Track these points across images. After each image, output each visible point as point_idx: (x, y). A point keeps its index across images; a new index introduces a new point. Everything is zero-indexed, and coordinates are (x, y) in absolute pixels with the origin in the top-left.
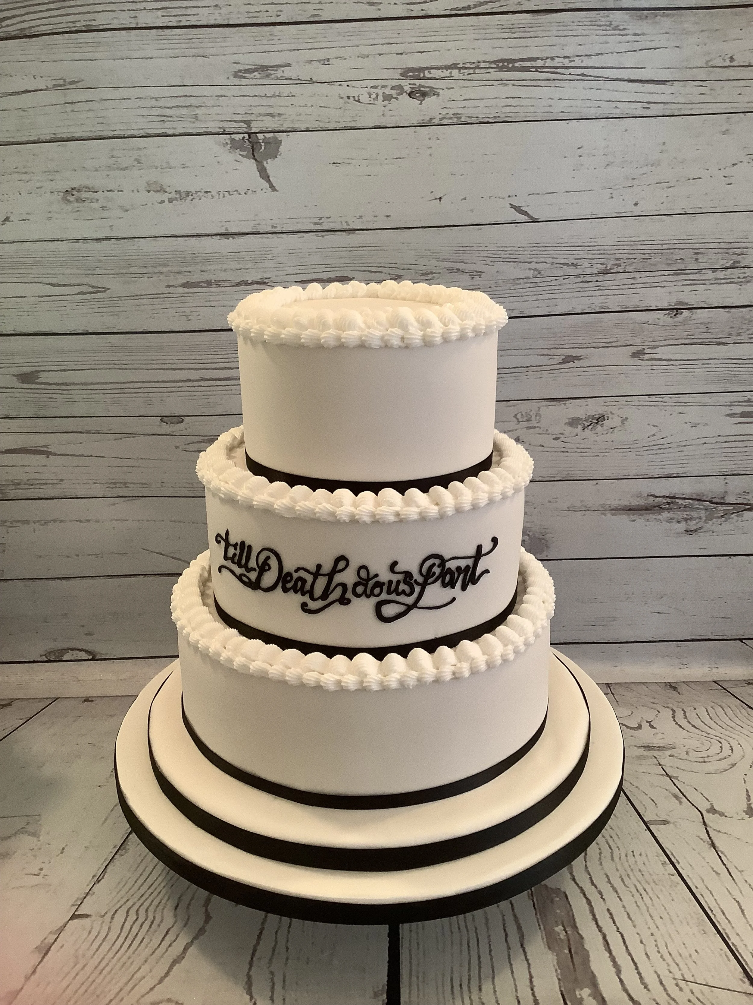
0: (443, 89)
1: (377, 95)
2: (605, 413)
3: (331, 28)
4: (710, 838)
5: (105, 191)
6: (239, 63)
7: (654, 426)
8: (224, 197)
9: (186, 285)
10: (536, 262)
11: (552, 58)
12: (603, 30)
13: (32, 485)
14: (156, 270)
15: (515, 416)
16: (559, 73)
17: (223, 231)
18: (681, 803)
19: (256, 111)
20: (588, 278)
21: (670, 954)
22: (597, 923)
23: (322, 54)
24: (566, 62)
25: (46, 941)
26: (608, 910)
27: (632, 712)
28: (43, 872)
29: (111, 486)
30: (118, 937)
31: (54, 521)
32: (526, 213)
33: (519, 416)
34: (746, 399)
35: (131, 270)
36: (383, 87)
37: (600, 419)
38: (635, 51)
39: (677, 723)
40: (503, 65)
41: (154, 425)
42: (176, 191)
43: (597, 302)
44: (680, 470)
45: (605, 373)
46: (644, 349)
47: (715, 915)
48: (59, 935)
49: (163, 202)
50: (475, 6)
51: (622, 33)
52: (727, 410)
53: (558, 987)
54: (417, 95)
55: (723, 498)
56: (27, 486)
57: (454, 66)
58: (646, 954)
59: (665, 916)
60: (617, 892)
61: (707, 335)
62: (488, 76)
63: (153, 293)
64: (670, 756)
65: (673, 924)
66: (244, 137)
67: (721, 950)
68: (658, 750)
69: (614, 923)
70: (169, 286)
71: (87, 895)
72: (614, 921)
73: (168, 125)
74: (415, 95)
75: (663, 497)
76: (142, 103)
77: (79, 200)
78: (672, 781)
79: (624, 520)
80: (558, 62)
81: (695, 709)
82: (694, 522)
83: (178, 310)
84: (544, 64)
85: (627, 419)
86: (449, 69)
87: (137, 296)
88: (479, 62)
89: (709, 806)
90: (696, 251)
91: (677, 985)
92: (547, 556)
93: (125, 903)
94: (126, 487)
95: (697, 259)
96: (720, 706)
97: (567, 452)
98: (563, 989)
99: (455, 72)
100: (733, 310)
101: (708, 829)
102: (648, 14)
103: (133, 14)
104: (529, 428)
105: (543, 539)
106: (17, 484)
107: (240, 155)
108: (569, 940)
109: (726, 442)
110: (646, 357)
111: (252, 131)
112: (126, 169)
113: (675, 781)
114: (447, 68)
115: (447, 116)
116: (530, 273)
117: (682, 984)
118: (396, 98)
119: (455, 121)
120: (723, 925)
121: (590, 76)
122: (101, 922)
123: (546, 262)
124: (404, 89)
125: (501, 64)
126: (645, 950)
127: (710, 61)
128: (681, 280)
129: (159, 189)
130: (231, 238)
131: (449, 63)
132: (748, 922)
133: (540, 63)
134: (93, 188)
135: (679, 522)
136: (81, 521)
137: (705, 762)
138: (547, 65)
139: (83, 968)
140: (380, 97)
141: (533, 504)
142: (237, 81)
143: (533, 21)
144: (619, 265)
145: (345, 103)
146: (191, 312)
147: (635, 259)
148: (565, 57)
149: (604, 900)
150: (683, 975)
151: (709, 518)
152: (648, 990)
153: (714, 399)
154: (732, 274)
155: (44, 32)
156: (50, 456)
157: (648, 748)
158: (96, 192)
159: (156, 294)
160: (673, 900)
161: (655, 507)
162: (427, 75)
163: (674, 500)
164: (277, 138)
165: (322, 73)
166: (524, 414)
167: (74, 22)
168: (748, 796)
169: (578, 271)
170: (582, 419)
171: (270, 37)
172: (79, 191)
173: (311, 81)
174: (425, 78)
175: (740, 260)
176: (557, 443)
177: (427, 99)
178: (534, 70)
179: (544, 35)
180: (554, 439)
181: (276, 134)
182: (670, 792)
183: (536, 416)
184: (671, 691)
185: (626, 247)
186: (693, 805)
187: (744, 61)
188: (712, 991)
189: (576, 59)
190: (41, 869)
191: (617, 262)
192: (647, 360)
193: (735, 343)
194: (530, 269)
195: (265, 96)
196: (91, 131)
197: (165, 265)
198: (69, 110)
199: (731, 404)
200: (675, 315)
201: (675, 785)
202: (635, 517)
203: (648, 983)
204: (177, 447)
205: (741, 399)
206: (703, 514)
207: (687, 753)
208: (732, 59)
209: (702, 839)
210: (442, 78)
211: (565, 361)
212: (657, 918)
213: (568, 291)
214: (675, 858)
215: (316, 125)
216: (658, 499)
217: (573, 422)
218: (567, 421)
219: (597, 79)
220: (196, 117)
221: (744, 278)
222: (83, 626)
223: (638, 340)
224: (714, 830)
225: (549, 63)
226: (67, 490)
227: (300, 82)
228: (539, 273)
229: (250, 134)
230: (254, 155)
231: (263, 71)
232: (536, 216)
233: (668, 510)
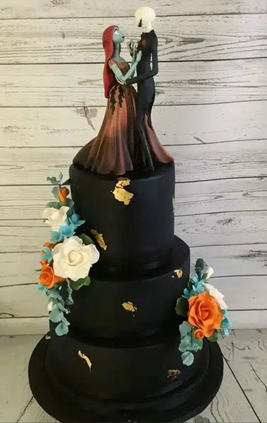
0: (166, 91)
2: (232, 218)
5: (23, 128)
6: (80, 79)
7: (252, 223)
8: (73, 132)
9: (56, 166)
10: (205, 160)
11: (212, 79)
12: (234, 68)
14: (44, 160)
15: (196, 221)
16: (215, 85)
17: (73, 145)
18: (258, 382)
19: (87, 98)
20: (225, 165)
24: (218, 81)
27: (241, 342)
29: (21, 247)
32: (201, 141)
35: (33, 160)
37: (230, 221)
38: (246, 75)
39: (260, 348)
41: (41, 223)
42: (53, 129)
43: (229, 174)
44: (263, 241)
45: (232, 202)
46: (248, 193)
49: (48, 133)
50: (181, 58)
51: (241, 68)
57: (172, 82)
62: (185, 86)
64: (255, 362)
66: (82, 109)
68: (251, 359)
70: (49, 167)
73: (51, 103)
75: (256, 251)
76: (39, 94)
77: (11, 131)
79: (240, 260)
80: (214, 81)
84: (209, 82)
85: (241, 220)
87: (35, 170)
88: (182, 80)
94: (28, 248)
97: (216, 234)
99: (172, 84)
102: (251, 60)
103: (36, 58)
104: (201, 225)
107: (80, 115)
111: (86, 106)
112: (32, 120)
114: (168, 82)
115: (168, 102)
116: (202, 164)
119: (171, 104)
121: (227, 86)
123: (208, 159)
125: (191, 81)
128: (263, 166)
129: (46, 128)
130: (76, 148)
131: (169, 80)
133: (207, 81)
134: (18, 127)
135: (262, 261)
136: (8, 262)
142: (79, 86)
144: (238, 160)
147: (244, 157)
148: (217, 79)
157: (246, 358)
159: (44, 170)
161: (252, 255)
162: (160, 85)
163: (260, 253)
164: (96, 109)
166: (199, 220)
167: (11, 60)
169: (222, 162)
170: (222, 220)
172: (11, 128)
174: (159, 87)
176: (213, 231)
177: (160, 95)
178: (205, 84)
179: (210, 70)
180: (211, 229)
181: (95, 107)
183: (204, 220)
184: (259, 332)
185: (240, 152)
189: (222, 79)
191: (237, 158)
192: (250, 197)
194: (202, 162)
195: (91, 92)
196: (17, 104)
197: (48, 158)
198: (8, 95)
200: (261, 179)
201: (256, 374)
202: (244, 259)
210: (166, 87)
211: (216, 198)
213: (217, 170)
216: (254, 252)
217: (219, 222)
218: (217, 222)
219: (230, 87)
220: (62, 100)
223: (245, 189)
225: (211, 81)
228: (206, 164)
229: (84, 107)
230: (86, 116)
231: (90, 82)
232: (205, 142)
233: (258, 256)
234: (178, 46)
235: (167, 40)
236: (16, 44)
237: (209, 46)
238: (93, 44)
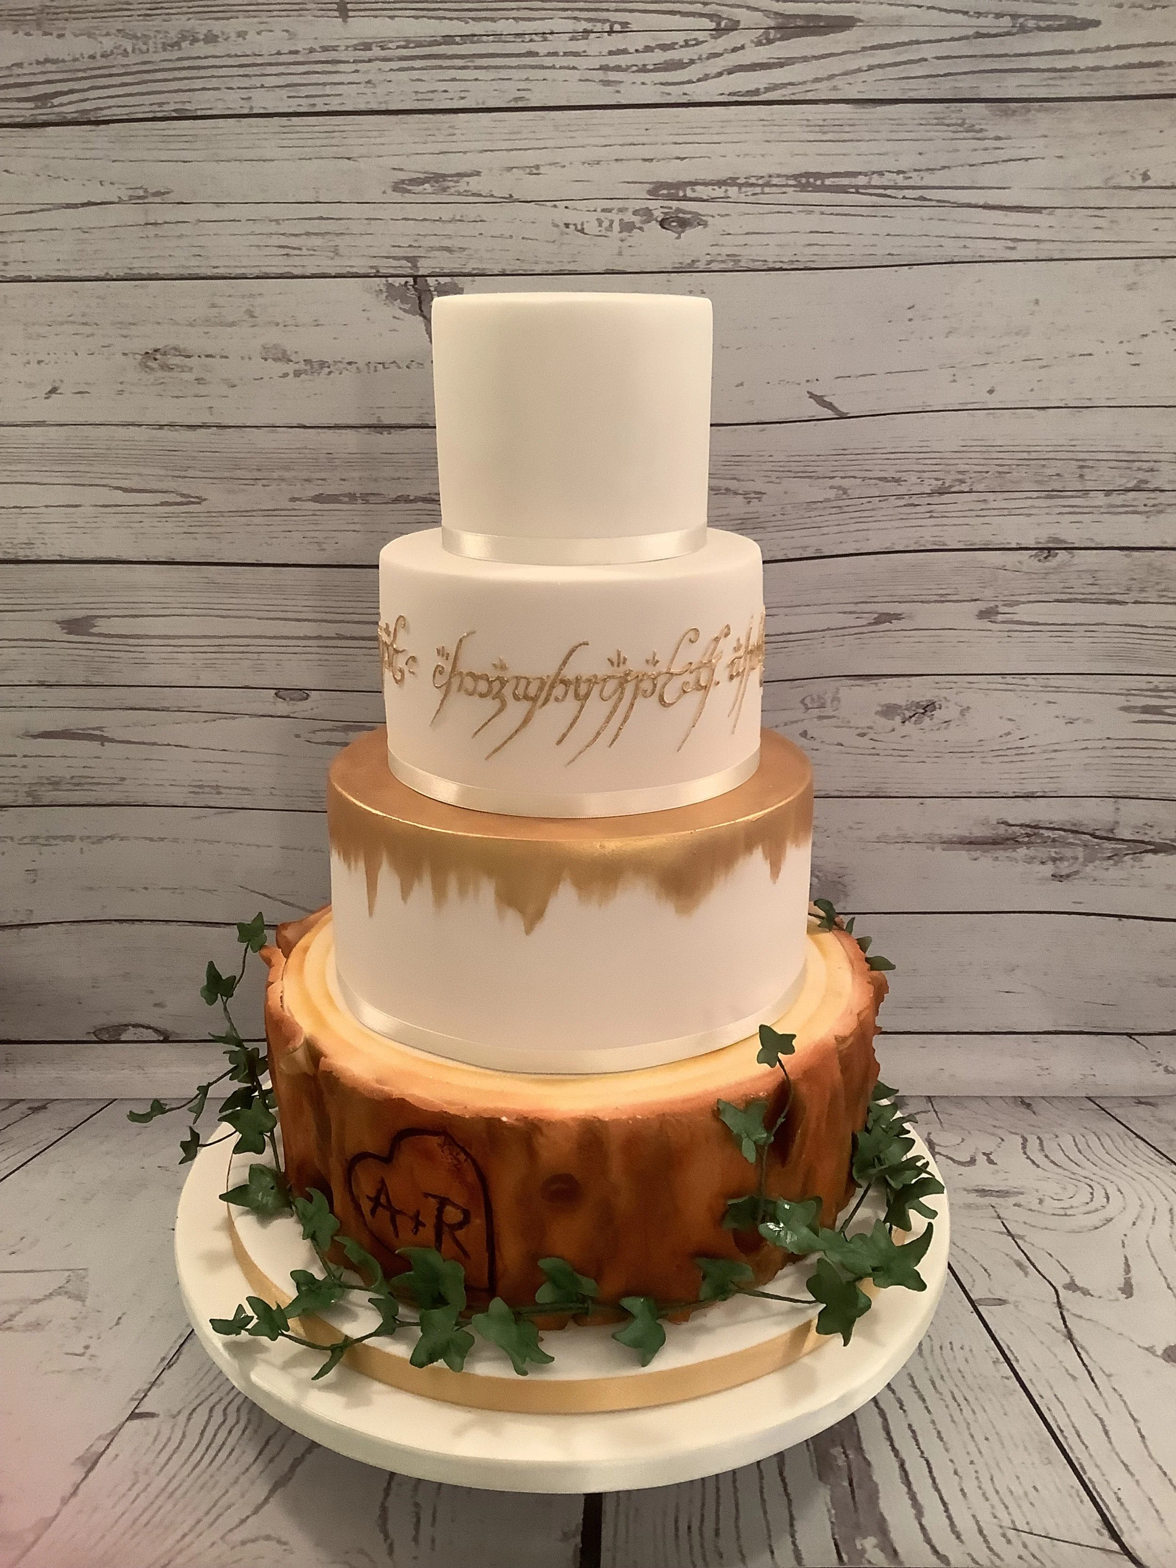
0: (713, 217)
1: (612, 222)
2: (936, 699)
3: (543, 118)
4: (1066, 1326)
5: (203, 357)
6: (401, 170)
7: (1010, 720)
8: (376, 371)
9: (318, 499)
10: (842, 478)
11: (881, 174)
12: (954, 132)
13: (78, 785)
14: (275, 475)
15: (803, 701)
16: (889, 196)
17: (373, 421)
18: (1026, 1274)
19: (427, 242)
20: (915, 500)
21: (997, 1492)
22: (892, 1445)
23: (530, 159)
24: (900, 180)
25: (93, 1449)
26: (910, 1426)
27: (963, 1140)
28: (89, 1352)
29: (197, 790)
30: (197, 1445)
31: (112, 837)
32: (830, 406)
33: (808, 701)
34: (1151, 686)
35: (239, 473)
36: (620, 210)
37: (929, 707)
38: (996, 162)
39: (1028, 1158)
40: (808, 182)
41: (266, 701)
42: (305, 361)
43: (928, 535)
44: (1049, 788)
45: (937, 639)
46: (997, 606)
47: (1065, 1438)
48: (112, 1441)
49: (286, 375)
50: (767, 90)
51: (979, 135)
52: (1122, 701)
53: (830, 1534)
54: (674, 224)
55: (1112, 831)
56: (70, 787)
57: (732, 181)
58: (962, 1490)
59: (993, 1438)
60: (924, 1400)
61: (1094, 589)
62: (783, 199)
63: (269, 508)
64: (1015, 1205)
65: (1003, 1448)
66: (406, 282)
67: (1072, 1487)
68: (998, 1197)
69: (918, 1444)
70: (293, 500)
71: (152, 1385)
72: (917, 1441)
73: (297, 261)
74: (669, 224)
75: (1021, 825)
76: (258, 228)
77: (164, 367)
78: (1016, 1242)
79: (962, 856)
80: (888, 179)
81: (1057, 1137)
82: (1066, 863)
83: (308, 534)
84: (869, 182)
85: (968, 708)
86: (724, 185)
87: (247, 511)
88: (770, 176)
89: (1068, 1280)
90: (1081, 463)
91: (1004, 1535)
92: (844, 908)
93: (207, 1399)
94: (219, 793)
95: (1081, 476)
96: (1094, 1133)
97: (878, 755)
98: (836, 1537)
99: (733, 191)
100: (1136, 554)
101: (1065, 1313)
102: (1017, 107)
103: (244, 94)
104: (820, 718)
105: (839, 883)
106: (55, 784)
107: (400, 308)
108: (849, 1467)
109: (1118, 748)
110: (1000, 618)
111: (420, 274)
112: (232, 324)
113: (1019, 1242)
114: (720, 183)
115: (719, 258)
116: (832, 494)
117: (1011, 1534)
118: (641, 229)
119: (730, 265)
120: (1078, 1453)
121: (930, 200)
122: (172, 1424)
123: (854, 477)
124: (653, 214)
125: (804, 181)
126: (960, 1484)
127: (1111, 178)
128: (1056, 506)
129: (280, 356)
130: (385, 433)
131: (724, 176)
132: (1114, 1449)
133: (861, 180)
134: (185, 350)
135: (1043, 863)
136: (151, 840)
137: (1066, 1215)
138: (873, 183)
139: (145, 1489)
140: (616, 226)
141: (826, 831)
142: (397, 197)
143: (855, 116)
144: (962, 482)
145: (562, 233)
146: (326, 538)
147: (987, 472)
148: (899, 172)
149: (905, 1411)
150: (1013, 1522)
151: (1089, 860)
152: (962, 1542)
153: (1102, 683)
154: (1134, 499)
155: (115, 118)
156: (106, 743)
157: (983, 1192)
158: (189, 357)
159: (274, 510)
160: (1005, 1414)
161: (1008, 839)
162: (689, 193)
163: (1036, 831)
164: (456, 284)
165: (530, 187)
166: (815, 697)
167: (161, 104)
168: (1127, 1265)
169: (902, 490)
170: (901, 706)
171: (451, 131)
172: (165, 354)
173: (510, 199)
174: (685, 199)
175: (1149, 479)
176: (864, 742)
177: (688, 231)
178: (853, 190)
179: (872, 138)
180: (858, 735)
181: (455, 278)
182: (1011, 1258)
183: (832, 701)
184: (1023, 1109)
185: (973, 455)
186: (1045, 1278)
187: (1164, 180)
188: (1054, 1546)
189: (913, 174)
190: (87, 1347)
191: (961, 477)
192: (1003, 622)
193: (1135, 602)
194: (831, 487)
195: (440, 220)
196: (183, 267)
197: (288, 469)
198: (151, 234)
199: (1128, 693)
200: (1046, 558)
201: (1019, 1247)
202: (978, 854)
203: (962, 1532)
204: (297, 736)
205: (1145, 686)
206: (1080, 852)
207: (1041, 1201)
208: (1145, 177)
209: (1053, 1328)
210: (713, 200)
211: (877, 622)
212: (980, 1438)
213: (884, 518)
214: (1013, 1354)
215: (516, 266)
216: (1013, 828)
217: (889, 711)
218: (879, 709)
219: (941, 204)
220: (336, 251)
221: (1153, 506)
222: (152, 992)
223: (988, 593)
224: (1074, 1315)
225: (876, 180)
226: (131, 794)
227: (493, 200)
228: (845, 493)
229: (415, 278)
230: (420, 308)
231: (437, 182)
232: (844, 410)
233: (1028, 844)
234: (759, 43)
235: (719, 24)
236: (177, 44)
237: (873, 48)
238: (448, 40)
